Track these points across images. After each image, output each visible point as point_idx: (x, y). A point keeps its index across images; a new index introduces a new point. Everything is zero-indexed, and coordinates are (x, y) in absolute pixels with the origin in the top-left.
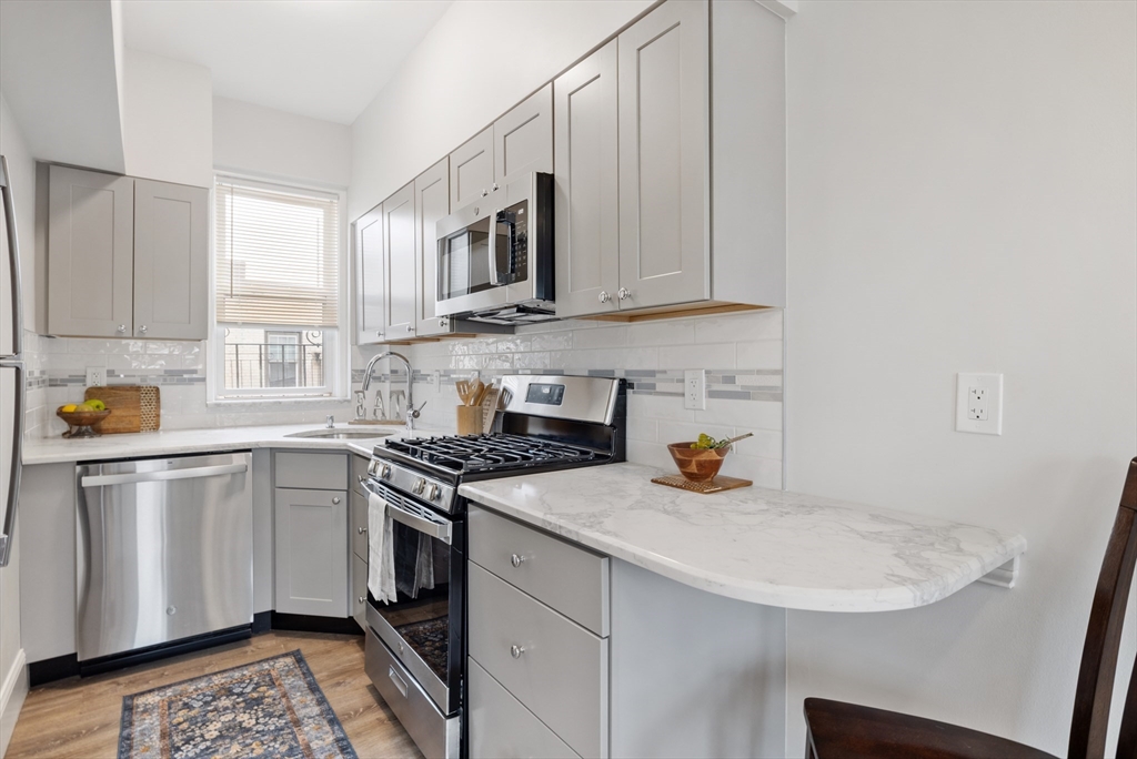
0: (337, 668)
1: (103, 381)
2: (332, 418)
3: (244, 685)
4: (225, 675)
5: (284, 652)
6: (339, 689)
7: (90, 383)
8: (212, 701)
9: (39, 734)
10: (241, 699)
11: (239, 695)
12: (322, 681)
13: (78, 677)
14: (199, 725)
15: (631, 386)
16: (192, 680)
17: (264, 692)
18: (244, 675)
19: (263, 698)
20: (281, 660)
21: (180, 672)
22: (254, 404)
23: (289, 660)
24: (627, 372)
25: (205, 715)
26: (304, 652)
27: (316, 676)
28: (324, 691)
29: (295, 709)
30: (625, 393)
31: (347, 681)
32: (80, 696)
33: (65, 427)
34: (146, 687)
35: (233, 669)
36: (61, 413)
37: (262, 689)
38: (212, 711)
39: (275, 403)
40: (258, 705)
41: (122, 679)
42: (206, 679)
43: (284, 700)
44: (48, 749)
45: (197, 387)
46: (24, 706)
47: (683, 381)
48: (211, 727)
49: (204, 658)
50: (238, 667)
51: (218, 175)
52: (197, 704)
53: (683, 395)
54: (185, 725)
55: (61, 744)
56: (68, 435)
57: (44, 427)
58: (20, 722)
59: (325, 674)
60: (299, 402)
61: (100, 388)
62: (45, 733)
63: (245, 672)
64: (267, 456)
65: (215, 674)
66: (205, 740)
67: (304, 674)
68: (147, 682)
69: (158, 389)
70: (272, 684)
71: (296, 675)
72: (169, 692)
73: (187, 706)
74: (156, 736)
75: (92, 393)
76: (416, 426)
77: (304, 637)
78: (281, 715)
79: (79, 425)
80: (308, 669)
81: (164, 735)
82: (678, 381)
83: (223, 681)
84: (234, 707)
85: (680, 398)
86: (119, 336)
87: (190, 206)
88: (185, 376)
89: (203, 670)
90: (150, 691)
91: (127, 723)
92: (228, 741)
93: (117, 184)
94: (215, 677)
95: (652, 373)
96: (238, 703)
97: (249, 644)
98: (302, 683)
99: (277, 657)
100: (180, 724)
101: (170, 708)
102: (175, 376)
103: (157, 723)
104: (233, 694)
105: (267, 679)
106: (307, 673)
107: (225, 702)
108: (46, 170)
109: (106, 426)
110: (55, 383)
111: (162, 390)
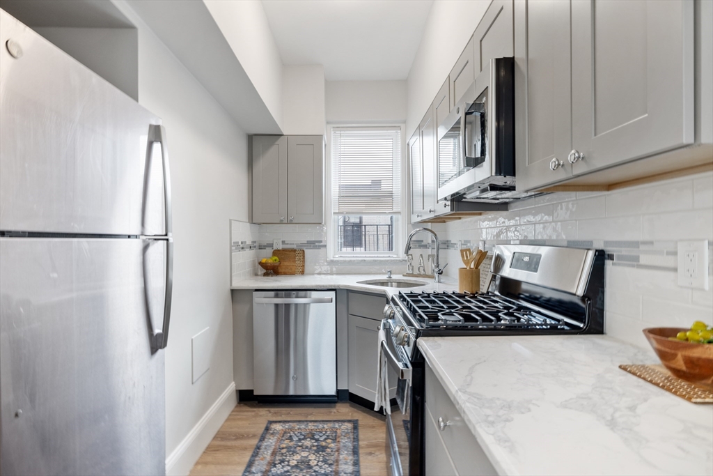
0: (374, 441)
1: (280, 247)
2: (390, 272)
3: (321, 435)
4: (315, 424)
5: (349, 418)
6: (370, 457)
7: (275, 248)
8: (303, 439)
9: (230, 430)
10: (316, 444)
11: (317, 440)
12: (362, 448)
13: (257, 402)
14: (291, 453)
15: (611, 257)
16: (299, 421)
17: (329, 444)
18: (324, 428)
19: (327, 447)
20: (346, 424)
21: (297, 415)
22: (351, 261)
23: (350, 426)
24: (606, 243)
25: (295, 448)
26: (360, 423)
27: (360, 443)
28: (361, 455)
29: (340, 462)
30: (603, 264)
31: (377, 453)
32: (253, 414)
33: (265, 271)
34: (279, 418)
35: (320, 421)
36: (260, 263)
37: (329, 441)
38: (300, 446)
39: (362, 260)
40: (322, 451)
41: (273, 410)
42: (306, 423)
43: (336, 453)
44: (230, 440)
45: (322, 250)
46: (233, 411)
47: (675, 253)
48: (295, 458)
49: (310, 409)
50: (323, 421)
51: (333, 127)
52: (295, 439)
53: (675, 270)
54: (284, 451)
55: (235, 439)
56: (266, 275)
57: (255, 270)
58: (228, 420)
59: (365, 443)
60: (376, 261)
61: (279, 250)
62: (233, 430)
63: (325, 426)
64: (345, 294)
65: (311, 421)
66: (288, 465)
67: (354, 438)
68: (281, 416)
69: (304, 251)
70: (335, 440)
71: (348, 438)
72: (287, 426)
73: (291, 438)
74: (270, 452)
75: (276, 253)
76: (442, 280)
77: (364, 412)
78: (331, 464)
79: (268, 269)
80: (357, 436)
81: (274, 454)
82: (668, 253)
83: (313, 427)
84: (311, 449)
85: (672, 274)
86: (281, 223)
87: (314, 144)
88: (317, 244)
89: (307, 417)
90: (280, 422)
91: (262, 439)
92: (298, 470)
93: (280, 141)
94: (310, 424)
95: (635, 244)
96: (314, 446)
97: (335, 407)
98: (350, 445)
99: (344, 421)
100: (283, 448)
101: (283, 436)
102: (312, 244)
103: (274, 444)
104: (314, 439)
105: (334, 435)
106: (356, 439)
107: (308, 443)
108: (251, 138)
109: (280, 270)
110: (261, 247)
111: (306, 251)
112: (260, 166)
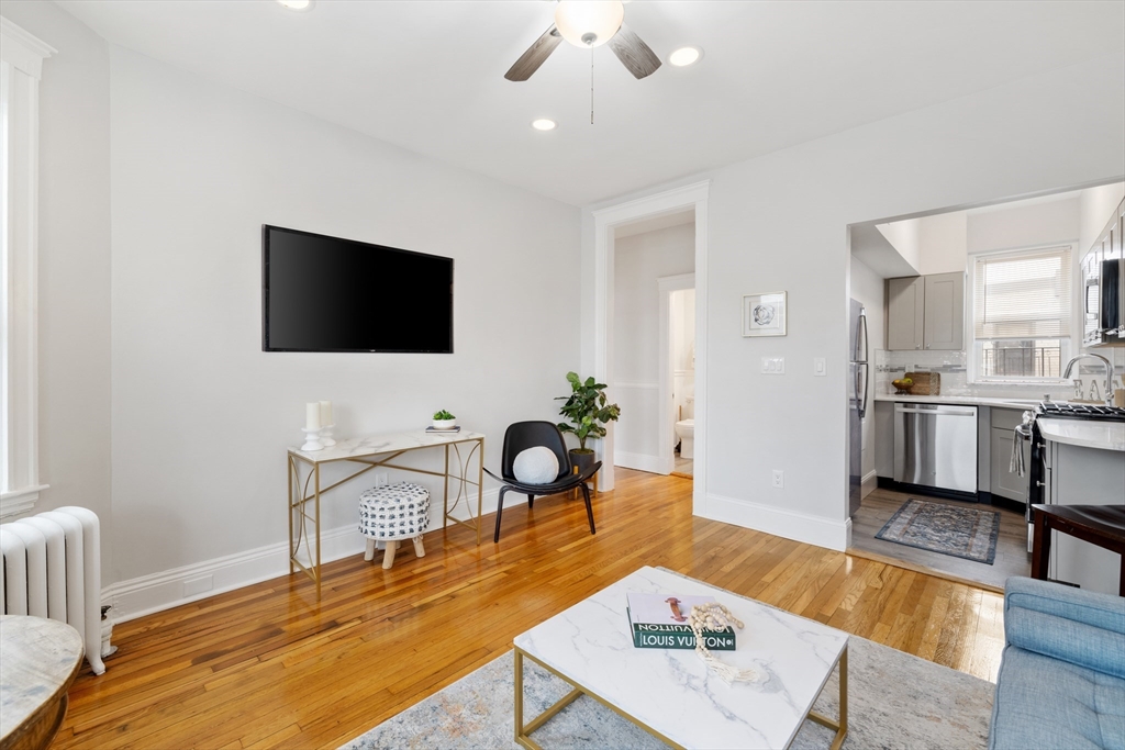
1: (913, 370)
2: (1048, 396)
3: (961, 511)
7: (907, 371)
8: (944, 509)
11: (957, 512)
16: (939, 503)
20: (987, 512)
22: (996, 385)
23: (992, 513)
26: (1003, 514)
33: (896, 390)
35: (960, 506)
36: (893, 383)
37: (969, 514)
42: (945, 505)
45: (961, 374)
50: (963, 507)
51: (977, 257)
52: (937, 508)
56: (897, 393)
57: (888, 389)
60: (1032, 386)
61: (911, 373)
63: (965, 509)
64: (988, 410)
69: (939, 374)
70: (975, 515)
72: (927, 503)
73: (932, 507)
75: (908, 375)
79: (902, 389)
83: (953, 507)
86: (917, 349)
87: (954, 284)
88: (955, 368)
90: (920, 500)
93: (917, 281)
94: (949, 506)
97: (975, 504)
99: (985, 511)
101: (925, 505)
102: (947, 368)
104: (954, 511)
105: (974, 513)
107: (949, 511)
108: (887, 282)
109: (913, 391)
110: (892, 370)
111: (942, 375)
112: (895, 304)
